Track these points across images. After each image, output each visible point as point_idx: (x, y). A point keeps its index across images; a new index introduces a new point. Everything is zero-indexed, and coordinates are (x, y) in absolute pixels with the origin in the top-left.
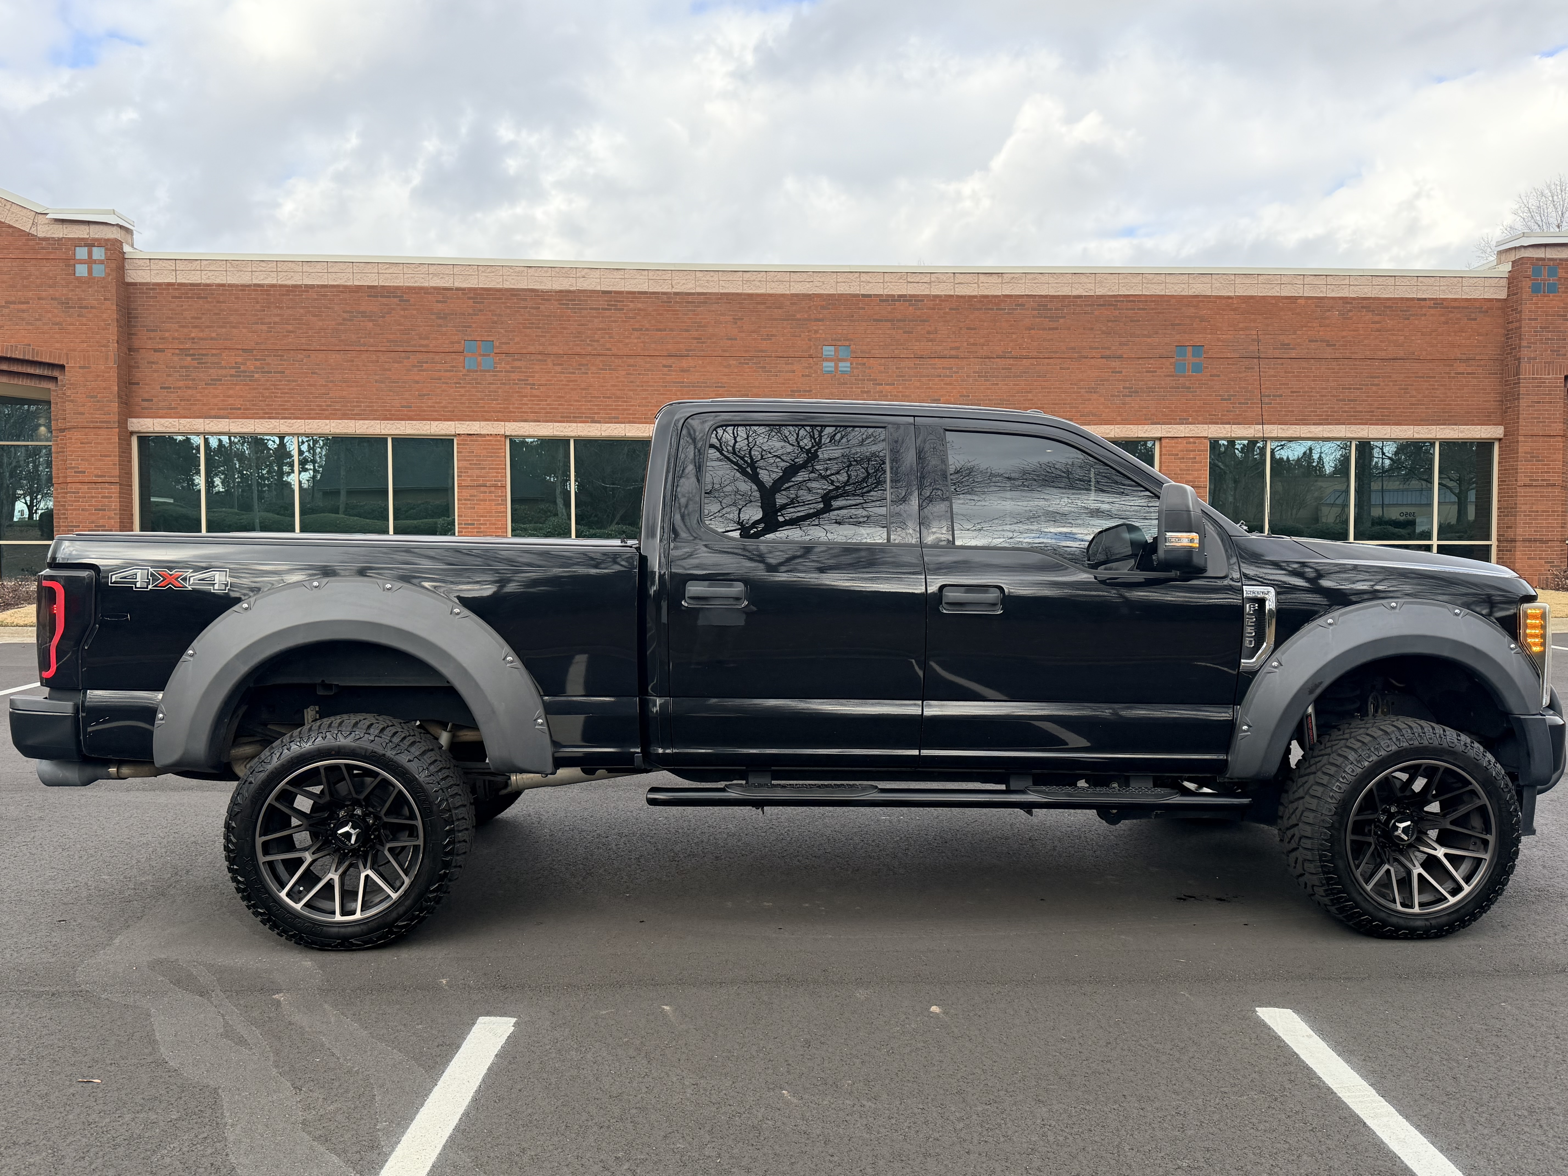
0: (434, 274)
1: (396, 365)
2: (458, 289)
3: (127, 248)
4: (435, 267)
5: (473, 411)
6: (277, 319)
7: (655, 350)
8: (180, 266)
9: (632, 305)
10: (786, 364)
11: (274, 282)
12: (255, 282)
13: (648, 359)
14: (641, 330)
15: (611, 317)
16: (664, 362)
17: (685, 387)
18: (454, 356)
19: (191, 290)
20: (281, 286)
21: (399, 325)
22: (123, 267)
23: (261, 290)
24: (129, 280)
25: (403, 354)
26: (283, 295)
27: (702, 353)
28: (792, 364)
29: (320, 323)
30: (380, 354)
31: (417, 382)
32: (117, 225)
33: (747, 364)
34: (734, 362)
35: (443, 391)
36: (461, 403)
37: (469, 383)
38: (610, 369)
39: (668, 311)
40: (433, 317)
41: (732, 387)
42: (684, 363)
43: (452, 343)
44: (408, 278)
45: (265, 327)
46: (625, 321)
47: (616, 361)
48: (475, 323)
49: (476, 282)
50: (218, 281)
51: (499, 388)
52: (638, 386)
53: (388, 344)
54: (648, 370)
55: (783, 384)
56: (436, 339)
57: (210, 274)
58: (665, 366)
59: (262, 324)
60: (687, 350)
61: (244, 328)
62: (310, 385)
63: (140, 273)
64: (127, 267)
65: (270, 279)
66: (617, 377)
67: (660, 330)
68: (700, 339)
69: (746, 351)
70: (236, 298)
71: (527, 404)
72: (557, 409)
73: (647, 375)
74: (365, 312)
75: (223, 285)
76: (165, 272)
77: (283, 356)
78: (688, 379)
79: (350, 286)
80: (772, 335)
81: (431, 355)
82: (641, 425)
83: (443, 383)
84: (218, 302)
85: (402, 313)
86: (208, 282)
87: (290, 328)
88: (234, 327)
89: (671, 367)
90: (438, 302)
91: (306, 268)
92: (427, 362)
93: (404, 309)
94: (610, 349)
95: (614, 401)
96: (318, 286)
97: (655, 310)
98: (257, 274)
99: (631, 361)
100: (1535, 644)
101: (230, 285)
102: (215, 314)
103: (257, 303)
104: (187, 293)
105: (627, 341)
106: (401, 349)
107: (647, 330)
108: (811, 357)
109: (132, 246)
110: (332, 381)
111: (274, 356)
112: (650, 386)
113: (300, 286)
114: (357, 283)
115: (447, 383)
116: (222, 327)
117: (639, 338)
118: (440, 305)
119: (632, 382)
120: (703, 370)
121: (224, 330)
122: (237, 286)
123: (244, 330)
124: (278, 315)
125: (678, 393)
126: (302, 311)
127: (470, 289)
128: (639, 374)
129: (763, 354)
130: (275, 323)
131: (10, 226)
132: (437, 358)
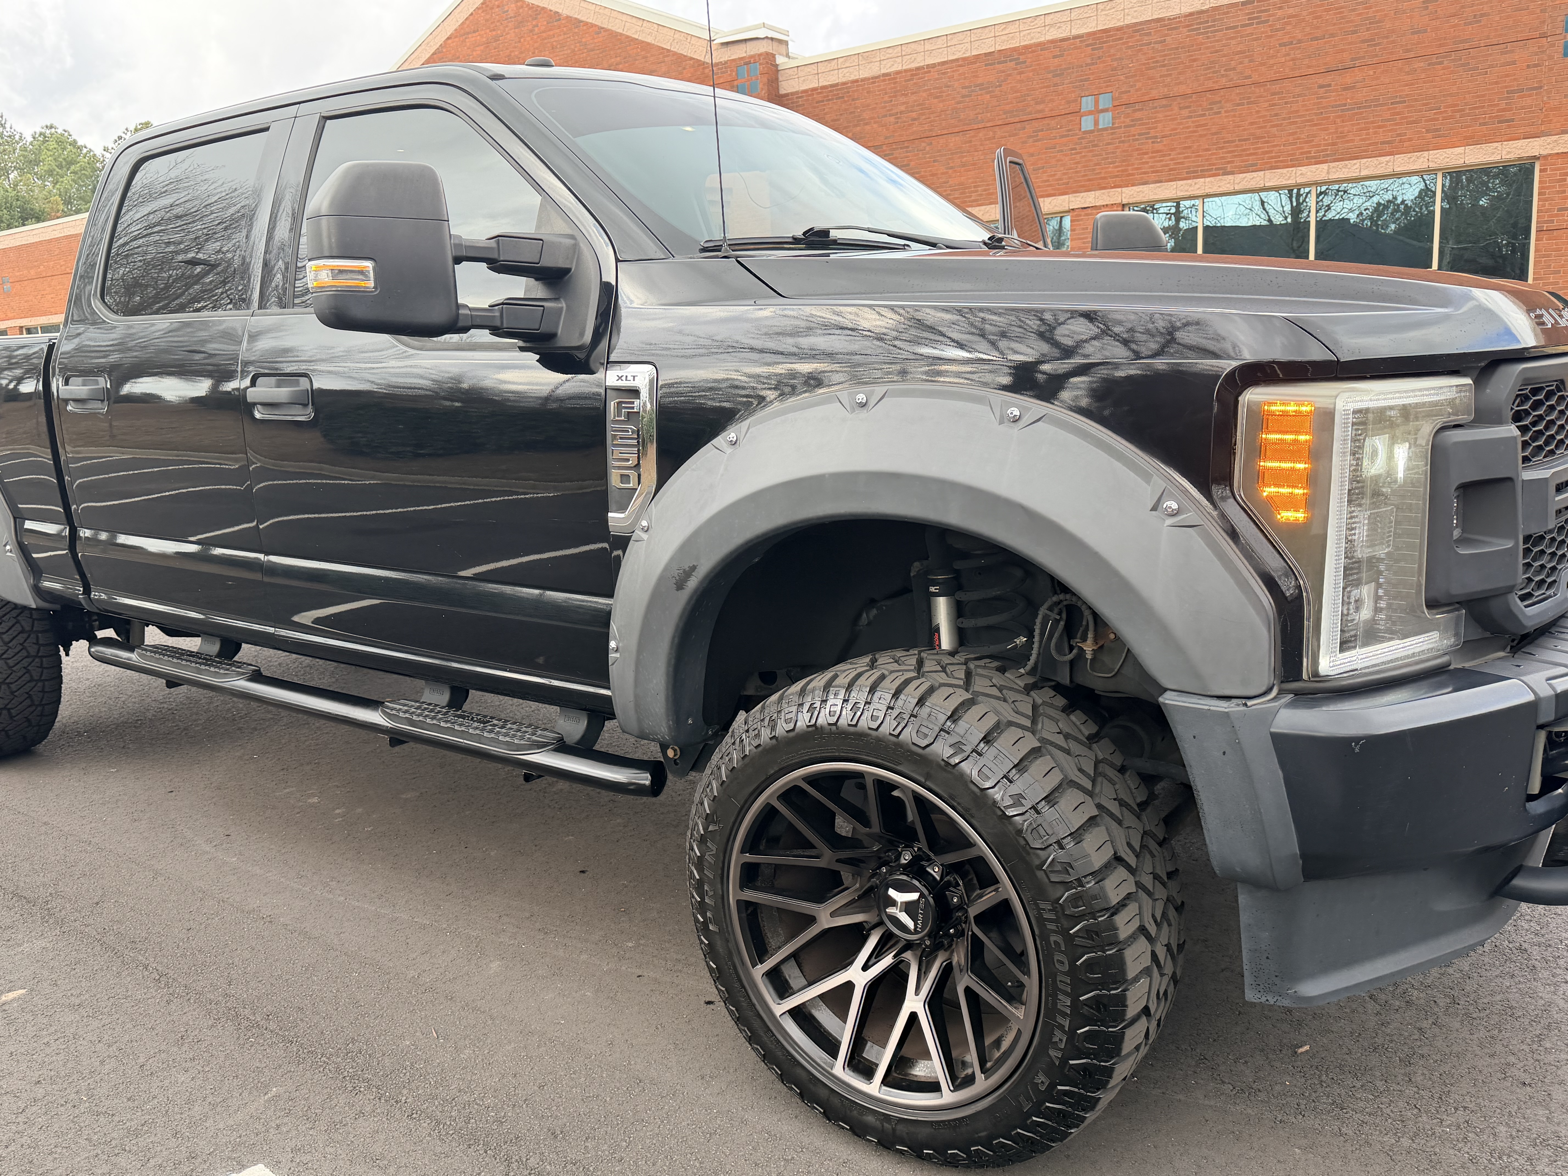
0: (1051, 25)
1: (1012, 139)
2: (1075, 37)
3: (780, 60)
4: (1052, 16)
5: (1089, 180)
6: (903, 108)
7: (1309, 67)
8: (822, 68)
9: (1280, 13)
10: (1502, 53)
11: (900, 68)
12: (884, 71)
13: (1299, 81)
14: (1291, 43)
15: (1252, 34)
16: (1321, 81)
17: (1348, 110)
18: (1070, 117)
19: (831, 91)
20: (906, 71)
21: (1016, 92)
22: (777, 79)
23: (889, 80)
24: (782, 91)
25: (1019, 125)
26: (909, 80)
27: (1375, 60)
28: (1512, 51)
29: (941, 105)
30: (996, 129)
31: (1032, 155)
32: (767, 38)
33: (1441, 63)
34: (1422, 64)
35: (1058, 161)
36: (1077, 172)
37: (1085, 147)
38: (1248, 103)
39: (1330, 10)
40: (1050, 75)
41: (1416, 100)
42: (1348, 79)
43: (1069, 102)
44: (1024, 36)
45: (892, 119)
46: (1271, 36)
47: (1257, 90)
48: (1093, 74)
49: (1094, 24)
50: (853, 78)
51: (1117, 148)
52: (1284, 119)
53: (1004, 116)
54: (1299, 95)
55: (1496, 83)
56: (1052, 101)
57: (846, 71)
58: (1321, 87)
59: (891, 115)
60: (1353, 60)
61: (875, 123)
62: (933, 175)
63: (791, 82)
64: (780, 79)
65: (896, 65)
66: (1258, 112)
67: (1317, 39)
68: (1374, 40)
69: (1440, 46)
70: (868, 92)
71: (1147, 163)
72: (1182, 163)
73: (1297, 102)
74: (982, 84)
75: (857, 81)
76: (810, 77)
77: (908, 147)
78: (1352, 98)
79: (968, 57)
80: (1482, 15)
81: (1046, 121)
82: (1285, 171)
83: (1058, 151)
84: (853, 100)
85: (1018, 77)
86: (844, 80)
87: (914, 115)
88: (866, 124)
89: (1330, 85)
90: (1054, 57)
91: (928, 46)
92: (1042, 130)
93: (1021, 73)
94: (1250, 77)
95: (1253, 144)
96: (939, 64)
97: (1310, 13)
98: (885, 62)
99: (1276, 87)
101: (863, 80)
102: (851, 113)
103: (886, 93)
104: (828, 96)
105: (1272, 62)
106: (1017, 119)
107: (1300, 42)
108: (1544, 36)
109: (788, 56)
110: (951, 168)
111: (901, 148)
112: (1299, 117)
113: (923, 67)
114: (975, 53)
115: (1062, 151)
116: (856, 126)
117: (1288, 55)
118: (1056, 60)
119: (1276, 115)
120: (1374, 83)
121: (858, 128)
122: (868, 79)
123: (875, 126)
124: (904, 103)
125: (1338, 120)
126: (924, 94)
127: (1089, 34)
128: (1286, 103)
129: (1467, 45)
130: (901, 112)
131: (691, 59)
132: (1053, 123)
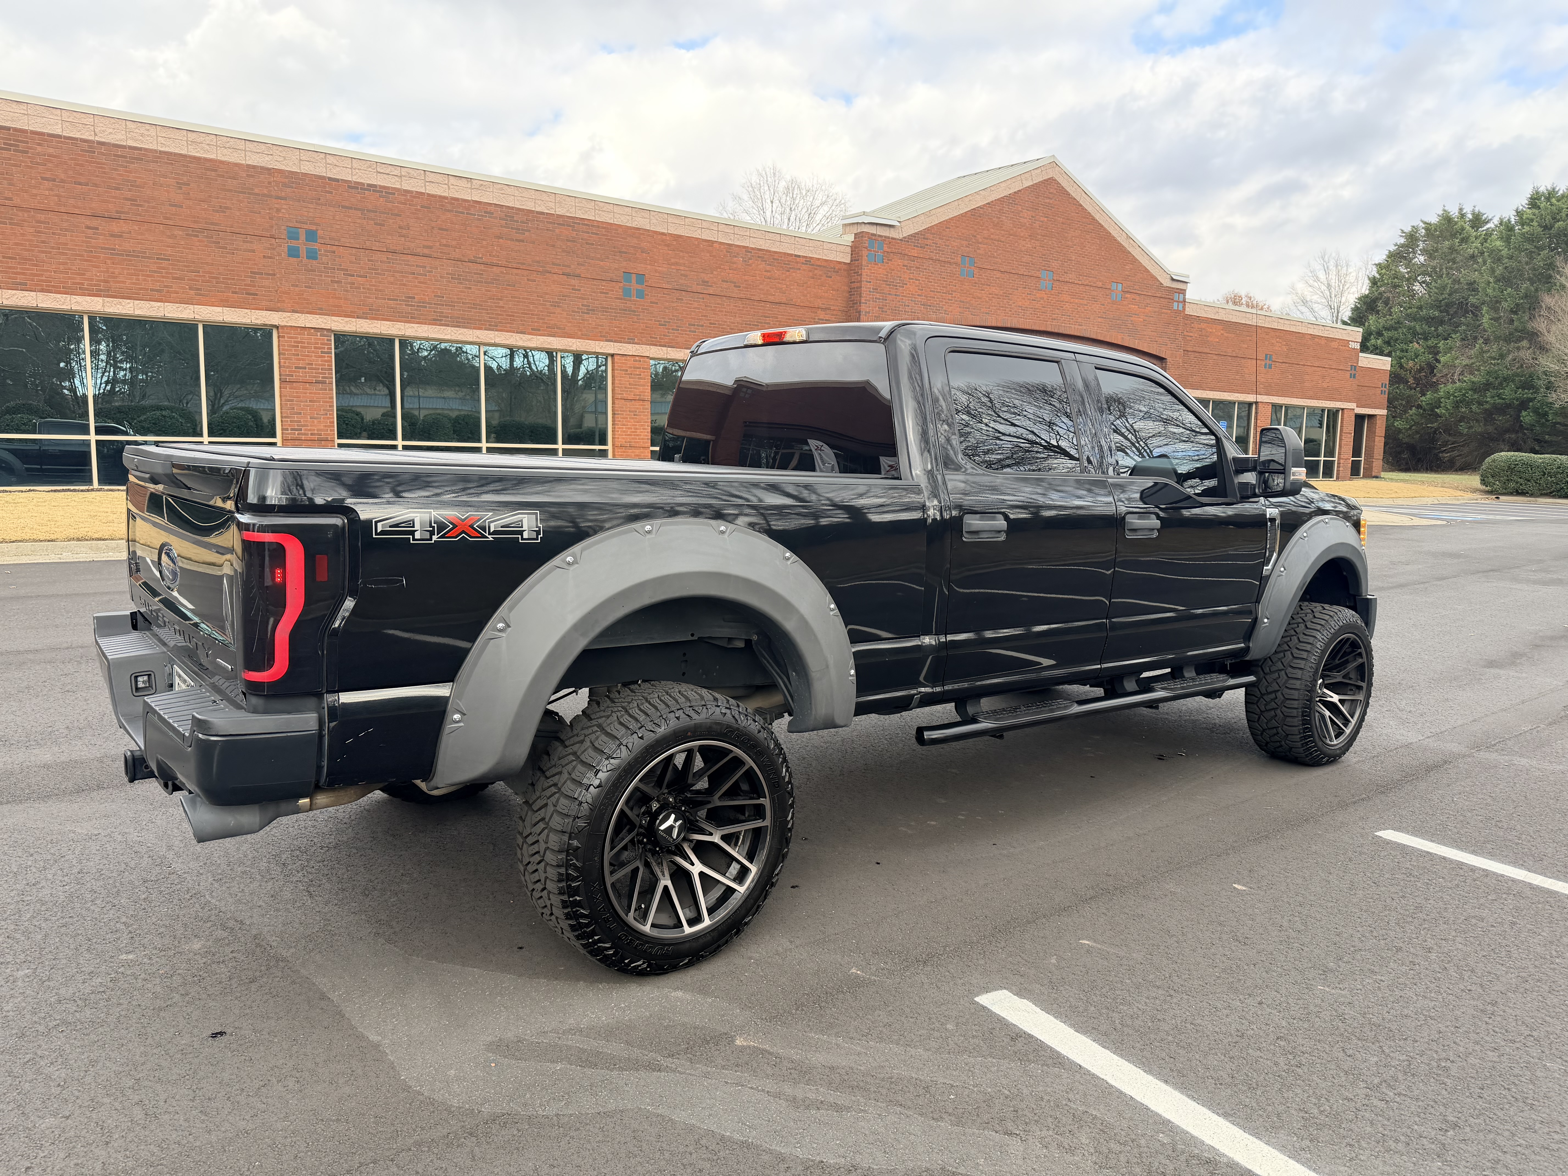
7: (75, 207)
9: (39, 149)
10: (244, 242)
13: (65, 217)
14: (54, 180)
15: (10, 159)
16: (88, 223)
17: (118, 254)
27: (138, 218)
28: (251, 242)
33: (197, 236)
34: (181, 233)
38: (11, 224)
39: (91, 162)
41: (178, 261)
42: (115, 227)
46: (31, 168)
47: (20, 214)
52: (53, 248)
54: (66, 230)
55: (241, 263)
58: (88, 227)
60: (117, 212)
66: (23, 235)
67: (80, 184)
68: (136, 200)
69: (195, 222)
73: (65, 235)
78: (120, 245)
80: (227, 208)
82: (59, 296)
89: (97, 229)
94: (10, 199)
95: (19, 263)
97: (72, 159)
99: (41, 217)
105: (34, 191)
107: (62, 181)
108: (272, 237)
112: (69, 249)
117: (51, 190)
119: (43, 242)
120: (139, 237)
125: (109, 262)
128: (53, 234)
129: (216, 228)
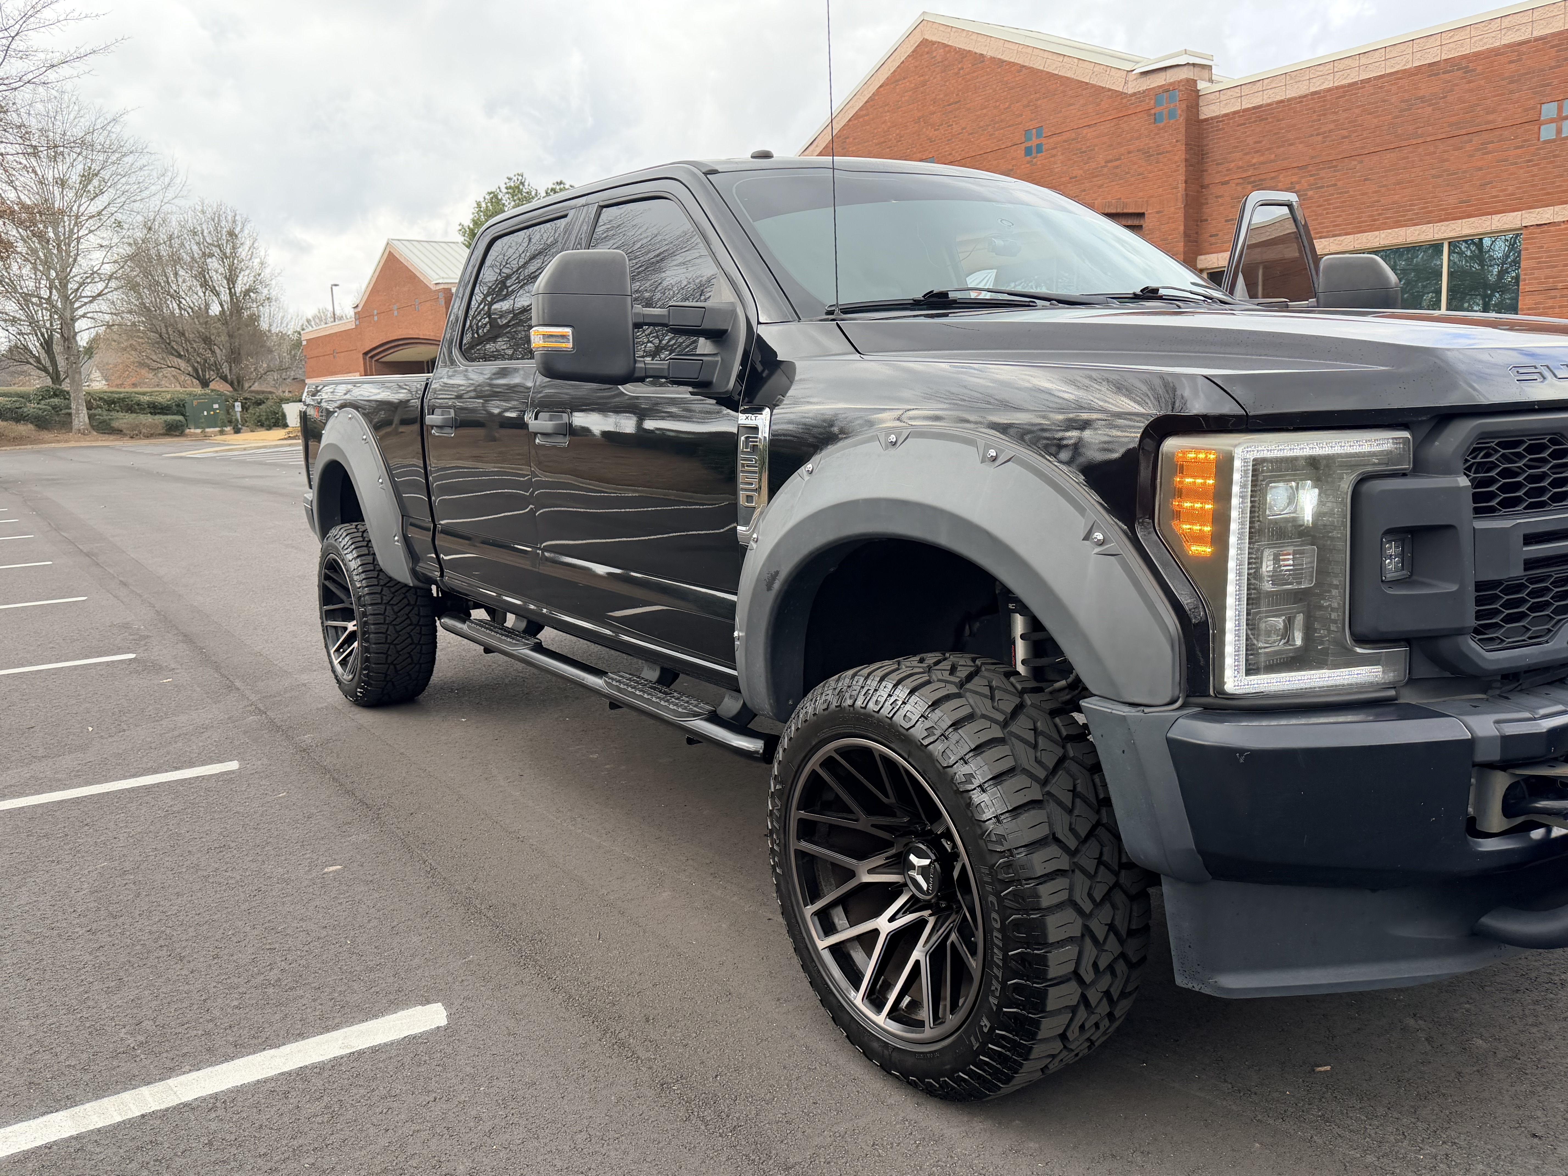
0: (1508, 29)
1: (1456, 153)
2: (1537, 39)
3: (1202, 85)
4: (1509, 18)
5: (1548, 194)
6: (1332, 126)
8: (1246, 90)
11: (1331, 85)
12: (1313, 89)
18: (1527, 127)
19: (1254, 113)
20: (1337, 88)
21: (1464, 102)
22: (1198, 105)
23: (1319, 98)
24: (1202, 117)
25: (1466, 138)
26: (1340, 97)
29: (1376, 121)
30: (1438, 143)
31: (1480, 169)
32: (1188, 64)
35: (1511, 174)
36: (1533, 186)
37: (1544, 158)
40: (1504, 83)
43: (1526, 110)
44: (1475, 42)
45: (1320, 138)
48: (1556, 78)
49: (1561, 24)
50: (1279, 98)
53: (1449, 129)
56: (1505, 110)
57: (1271, 92)
59: (1317, 135)
61: (1301, 143)
62: (1363, 194)
63: (1212, 107)
64: (1201, 104)
65: (1327, 82)
70: (1294, 112)
74: (1423, 97)
75: (1282, 101)
76: (1233, 100)
77: (1336, 166)
79: (1410, 68)
81: (1497, 133)
83: (1512, 164)
84: (1278, 121)
85: (1467, 86)
86: (1269, 101)
87: (1345, 133)
88: (1291, 145)
90: (1511, 62)
91: (1364, 61)
92: (1492, 142)
93: (1469, 82)
96: (1375, 78)
98: (1314, 81)
100: (1199, 539)
101: (1289, 100)
102: (1275, 134)
103: (1314, 112)
104: (1250, 118)
106: (1464, 132)
109: (1211, 80)
110: (1384, 186)
111: (1329, 168)
113: (1356, 83)
114: (1416, 64)
115: (1516, 163)
116: (1279, 147)
118: (1513, 65)
121: (1282, 149)
122: (1295, 98)
123: (1301, 146)
124: (1334, 121)
126: (1357, 111)
127: (1554, 35)
130: (1330, 131)
131: (1110, 90)
132: (1506, 133)
